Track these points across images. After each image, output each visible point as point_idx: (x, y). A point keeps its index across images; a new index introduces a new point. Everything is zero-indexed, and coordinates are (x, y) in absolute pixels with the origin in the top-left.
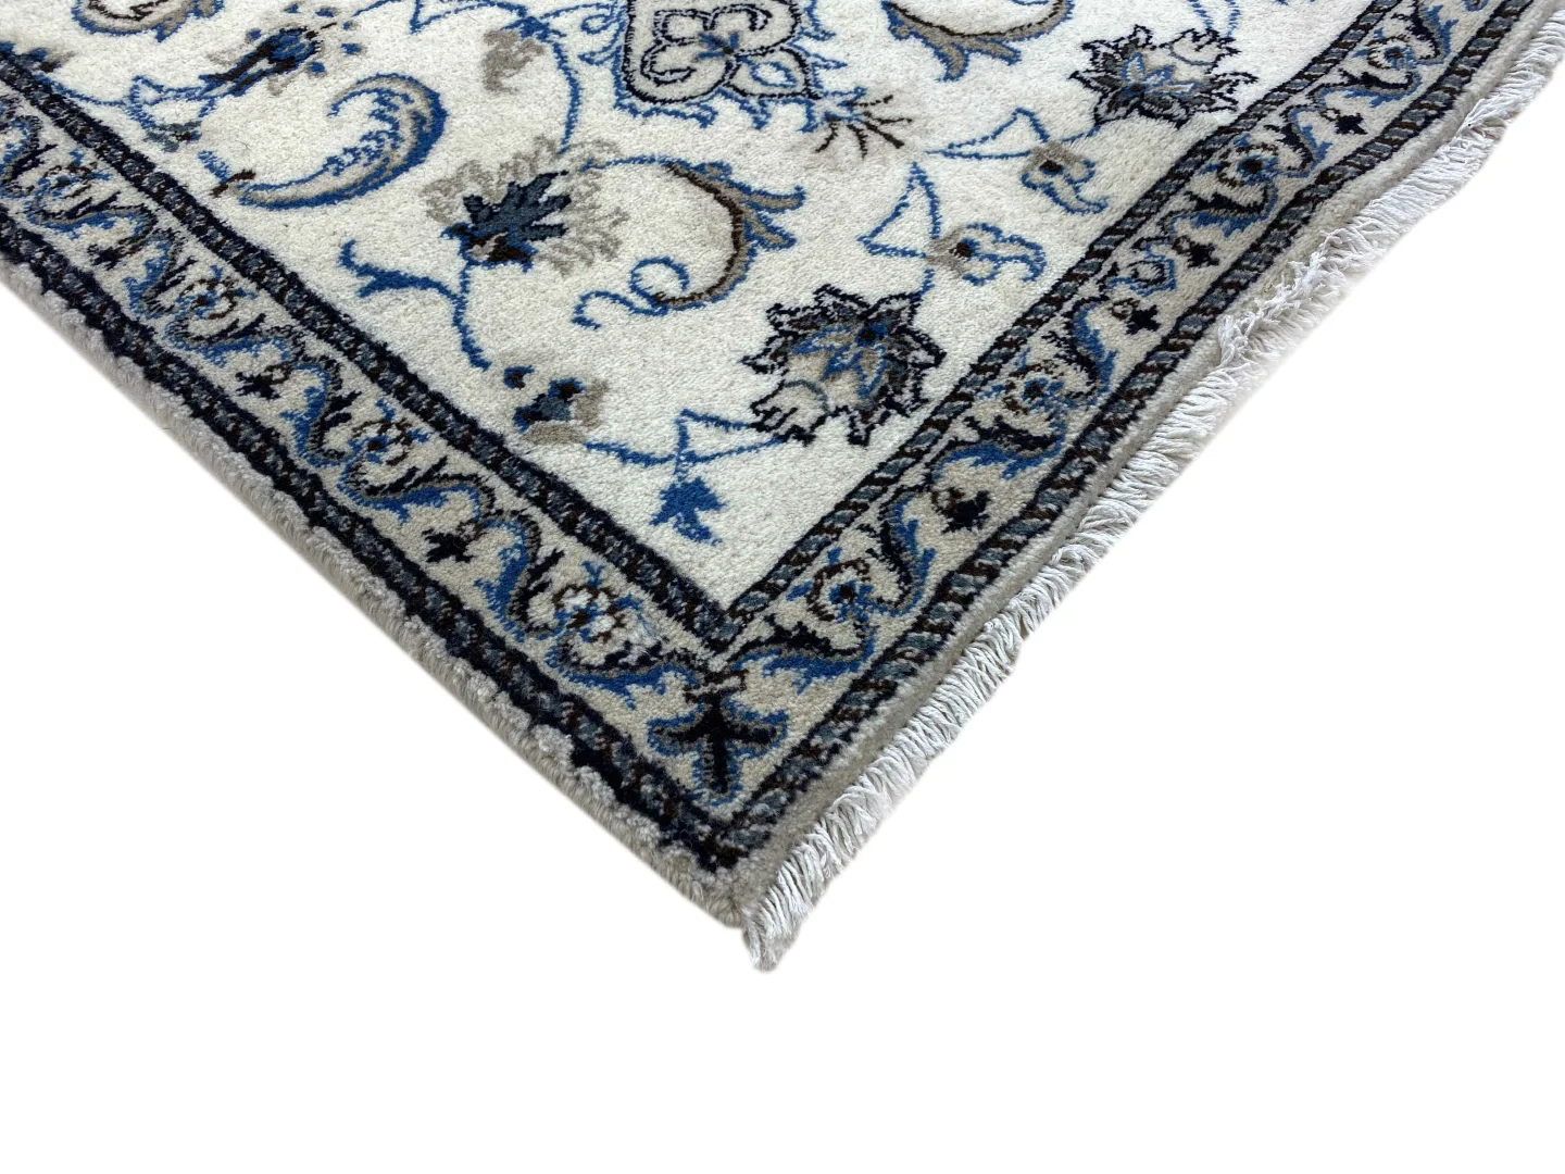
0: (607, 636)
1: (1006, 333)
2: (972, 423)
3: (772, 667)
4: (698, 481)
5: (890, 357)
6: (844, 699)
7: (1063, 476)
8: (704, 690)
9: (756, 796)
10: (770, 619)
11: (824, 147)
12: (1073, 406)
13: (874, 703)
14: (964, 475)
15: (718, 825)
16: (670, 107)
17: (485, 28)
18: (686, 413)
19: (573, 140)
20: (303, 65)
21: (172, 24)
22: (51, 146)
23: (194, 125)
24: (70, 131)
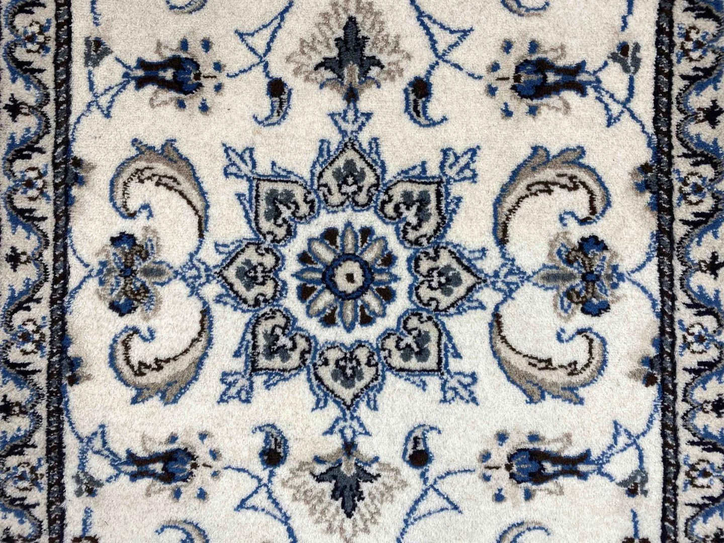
17: (266, 538)
20: (174, 485)
21: (146, 393)
22: (34, 446)
23: (99, 484)
24: (49, 441)
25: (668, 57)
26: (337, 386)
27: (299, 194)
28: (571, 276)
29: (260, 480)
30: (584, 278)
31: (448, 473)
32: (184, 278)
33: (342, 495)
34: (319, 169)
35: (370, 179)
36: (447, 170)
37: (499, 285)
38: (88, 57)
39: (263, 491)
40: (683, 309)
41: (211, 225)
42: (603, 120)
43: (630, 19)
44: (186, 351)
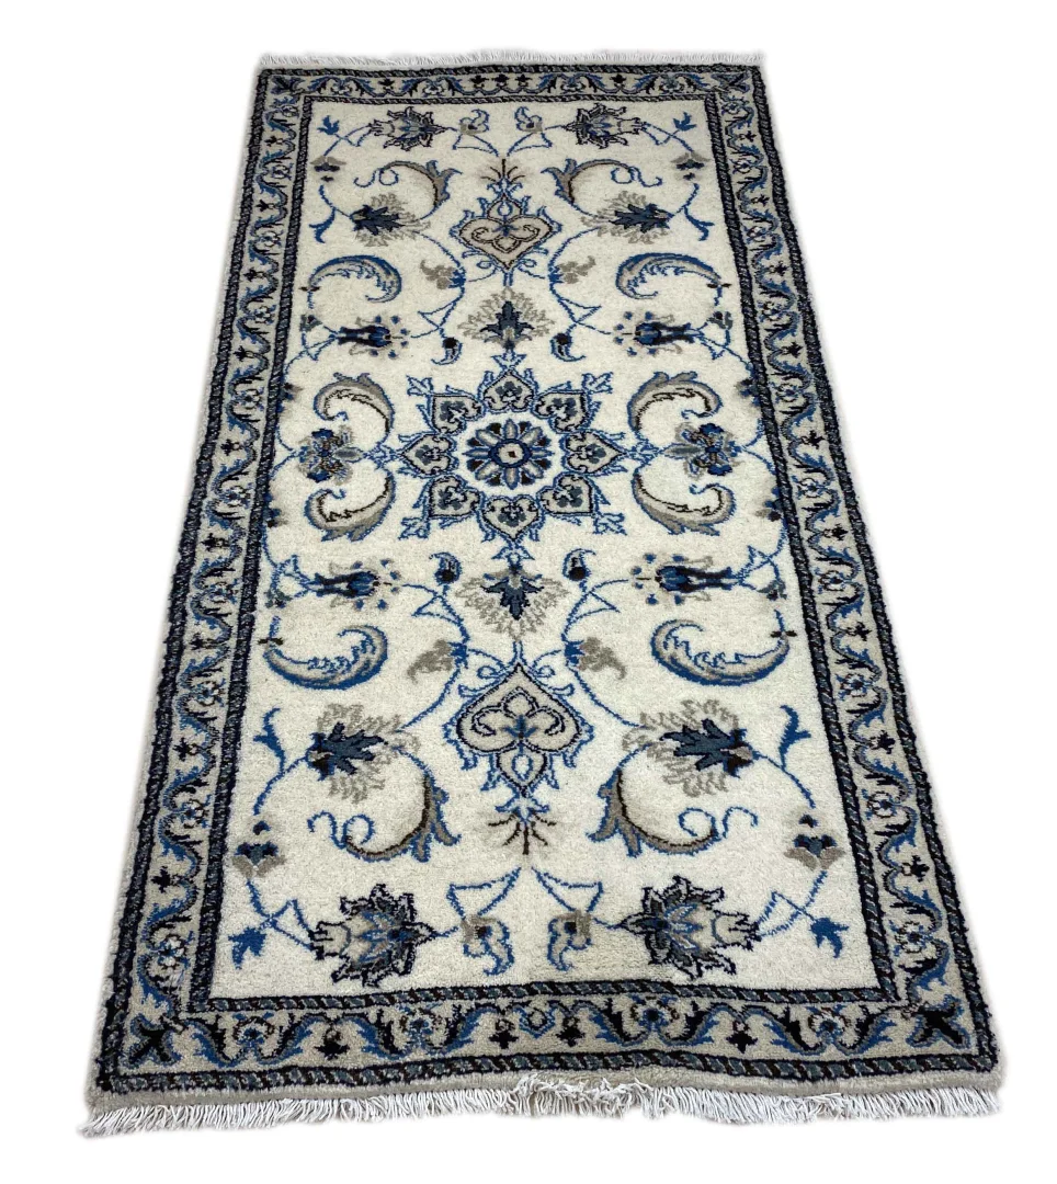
0: (166, 967)
1: (443, 988)
2: (380, 1014)
3: (196, 1036)
4: (264, 936)
5: (390, 952)
6: (203, 1073)
7: (384, 1072)
8: (168, 1021)
9: (139, 1075)
10: (218, 1017)
11: (495, 825)
12: (423, 1047)
13: (210, 1085)
14: (351, 1033)
15: (116, 1073)
16: (462, 746)
17: (441, 636)
18: (295, 902)
19: (407, 730)
20: (356, 599)
21: (336, 533)
22: (232, 570)
23: (289, 598)
24: (246, 566)
25: (753, 318)
26: (503, 526)
27: (468, 403)
28: (696, 450)
29: (435, 593)
30: (707, 450)
31: (604, 583)
32: (372, 458)
33: (510, 603)
34: (484, 388)
35: (526, 392)
36: (588, 386)
37: (637, 456)
38: (302, 327)
39: (438, 602)
40: (794, 469)
41: (396, 424)
42: (710, 356)
43: (720, 299)
44: (373, 504)
